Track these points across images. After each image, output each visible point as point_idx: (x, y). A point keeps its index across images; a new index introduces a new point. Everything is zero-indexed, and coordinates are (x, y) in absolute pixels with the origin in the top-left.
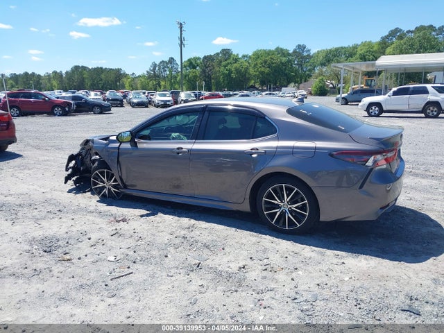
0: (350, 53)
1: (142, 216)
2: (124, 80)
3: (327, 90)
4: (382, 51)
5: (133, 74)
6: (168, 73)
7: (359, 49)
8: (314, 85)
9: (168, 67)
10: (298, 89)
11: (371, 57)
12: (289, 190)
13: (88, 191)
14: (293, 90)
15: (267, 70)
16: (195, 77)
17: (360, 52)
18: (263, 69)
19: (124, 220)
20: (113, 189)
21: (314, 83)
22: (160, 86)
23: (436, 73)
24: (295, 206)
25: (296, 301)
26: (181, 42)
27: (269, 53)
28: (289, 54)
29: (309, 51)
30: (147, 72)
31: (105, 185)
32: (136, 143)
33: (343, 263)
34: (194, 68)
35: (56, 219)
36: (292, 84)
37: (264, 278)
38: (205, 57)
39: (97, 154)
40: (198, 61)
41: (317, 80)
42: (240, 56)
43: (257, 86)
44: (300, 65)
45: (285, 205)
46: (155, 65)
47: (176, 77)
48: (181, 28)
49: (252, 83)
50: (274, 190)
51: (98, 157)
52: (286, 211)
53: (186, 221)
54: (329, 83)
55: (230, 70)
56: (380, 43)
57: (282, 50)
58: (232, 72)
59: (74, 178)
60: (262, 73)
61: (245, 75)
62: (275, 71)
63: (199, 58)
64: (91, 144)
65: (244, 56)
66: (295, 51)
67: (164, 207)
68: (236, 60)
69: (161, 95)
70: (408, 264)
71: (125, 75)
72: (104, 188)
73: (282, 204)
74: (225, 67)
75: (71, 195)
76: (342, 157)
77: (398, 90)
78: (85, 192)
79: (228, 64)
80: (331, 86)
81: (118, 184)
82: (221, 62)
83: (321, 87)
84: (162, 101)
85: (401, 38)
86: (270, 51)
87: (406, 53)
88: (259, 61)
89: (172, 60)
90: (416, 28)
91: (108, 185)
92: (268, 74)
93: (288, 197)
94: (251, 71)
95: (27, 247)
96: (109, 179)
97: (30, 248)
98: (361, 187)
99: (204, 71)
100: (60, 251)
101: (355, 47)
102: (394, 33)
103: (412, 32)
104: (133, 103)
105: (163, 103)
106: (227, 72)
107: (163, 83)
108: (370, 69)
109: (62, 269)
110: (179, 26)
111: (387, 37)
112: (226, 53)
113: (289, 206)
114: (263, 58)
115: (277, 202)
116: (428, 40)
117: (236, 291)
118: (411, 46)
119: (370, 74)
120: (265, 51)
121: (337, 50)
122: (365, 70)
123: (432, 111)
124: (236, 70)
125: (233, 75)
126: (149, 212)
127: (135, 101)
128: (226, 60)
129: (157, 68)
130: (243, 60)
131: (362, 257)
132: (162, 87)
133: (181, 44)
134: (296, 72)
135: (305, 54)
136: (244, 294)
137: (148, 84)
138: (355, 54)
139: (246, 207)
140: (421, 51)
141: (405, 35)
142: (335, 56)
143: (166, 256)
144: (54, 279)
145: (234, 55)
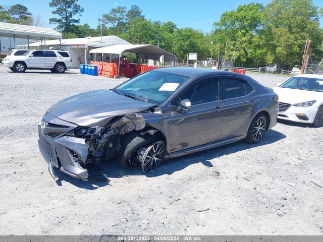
52: (259, 131)
123: (61, 69)
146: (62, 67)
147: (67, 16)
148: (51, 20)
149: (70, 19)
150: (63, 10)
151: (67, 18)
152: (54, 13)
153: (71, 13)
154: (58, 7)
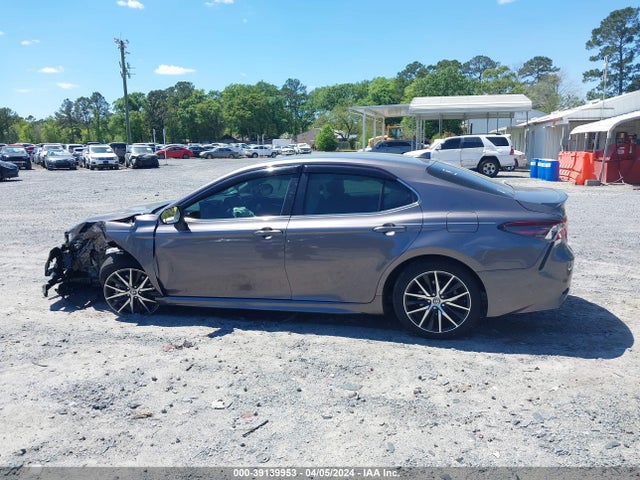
0: (360, 93)
1: (211, 336)
2: (16, 127)
3: (335, 143)
4: (400, 91)
5: (31, 117)
6: (92, 116)
7: (370, 88)
8: (317, 136)
9: (91, 108)
10: (296, 141)
11: (387, 99)
12: (443, 280)
13: (89, 306)
14: (290, 142)
15: (248, 114)
16: (138, 122)
17: (372, 90)
18: (241, 112)
19: (189, 345)
20: (142, 299)
21: (317, 133)
22: (80, 136)
23: (471, 121)
24: (451, 300)
25: (520, 425)
26: (124, 70)
27: (248, 89)
28: (278, 93)
29: (304, 88)
30: (56, 114)
31: (129, 292)
32: (186, 225)
33: (537, 369)
34: (136, 109)
35: (69, 356)
36: (286, 135)
37: (456, 401)
38: (152, 94)
39: (112, 244)
40: (141, 99)
41: (321, 129)
42: (206, 93)
43: (234, 136)
44: (294, 107)
45: (436, 300)
46: (69, 104)
47: (106, 123)
48: (122, 49)
49: (227, 131)
50: (421, 280)
51: (116, 250)
52: (438, 309)
53: (285, 337)
54: (338, 134)
55: (192, 113)
56: (396, 81)
57: (267, 85)
58: (196, 116)
59: (56, 286)
60: (241, 117)
61: (216, 121)
62: (260, 115)
63: (141, 95)
64: (96, 229)
65: (212, 93)
66: (285, 88)
67: (237, 320)
68: (201, 98)
69: (97, 151)
70: (607, 361)
71: (17, 119)
72: (126, 298)
73: (432, 299)
74: (184, 107)
75: (61, 314)
76: (514, 230)
77: (446, 142)
78: (85, 308)
79: (189, 103)
80: (340, 137)
81: (155, 290)
82: (177, 101)
83: (327, 139)
84: (100, 159)
85: (422, 75)
86: (249, 86)
87: (430, 95)
88: (236, 101)
89: (97, 97)
90: (439, 63)
91: (134, 294)
92: (250, 120)
93: (441, 288)
94: (224, 114)
95: (57, 406)
96: (137, 283)
97: (61, 406)
98: (541, 268)
99: (151, 114)
100: (120, 405)
101: (366, 84)
102: (413, 68)
103: (434, 68)
104: (50, 163)
105: (101, 162)
106: (187, 116)
107: (84, 132)
108: (394, 115)
109: (150, 432)
110: (118, 45)
111: (404, 73)
112: (185, 88)
113: (442, 301)
114: (241, 96)
115: (426, 296)
116: (455, 79)
117: (436, 424)
118: (436, 85)
119: (390, 121)
120: (242, 86)
121: (342, 87)
122: (388, 116)
123: (489, 169)
124: (202, 113)
125: (198, 121)
126: (216, 329)
127: (53, 159)
128: (185, 98)
129: (73, 109)
130: (211, 99)
131: (552, 359)
132: (84, 139)
133: (125, 73)
134: (288, 116)
135: (299, 92)
136: (448, 427)
137: (59, 133)
138: (366, 94)
139: (377, 307)
140: (450, 92)
141: (426, 71)
142: (340, 97)
143: (300, 390)
144: (147, 448)
145: (197, 91)
146: (493, 166)
147: (621, 59)
148: (586, 75)
149: (628, 65)
150: (615, 49)
151: (620, 65)
152: (593, 59)
153: (632, 53)
154: (602, 47)
